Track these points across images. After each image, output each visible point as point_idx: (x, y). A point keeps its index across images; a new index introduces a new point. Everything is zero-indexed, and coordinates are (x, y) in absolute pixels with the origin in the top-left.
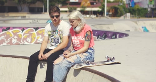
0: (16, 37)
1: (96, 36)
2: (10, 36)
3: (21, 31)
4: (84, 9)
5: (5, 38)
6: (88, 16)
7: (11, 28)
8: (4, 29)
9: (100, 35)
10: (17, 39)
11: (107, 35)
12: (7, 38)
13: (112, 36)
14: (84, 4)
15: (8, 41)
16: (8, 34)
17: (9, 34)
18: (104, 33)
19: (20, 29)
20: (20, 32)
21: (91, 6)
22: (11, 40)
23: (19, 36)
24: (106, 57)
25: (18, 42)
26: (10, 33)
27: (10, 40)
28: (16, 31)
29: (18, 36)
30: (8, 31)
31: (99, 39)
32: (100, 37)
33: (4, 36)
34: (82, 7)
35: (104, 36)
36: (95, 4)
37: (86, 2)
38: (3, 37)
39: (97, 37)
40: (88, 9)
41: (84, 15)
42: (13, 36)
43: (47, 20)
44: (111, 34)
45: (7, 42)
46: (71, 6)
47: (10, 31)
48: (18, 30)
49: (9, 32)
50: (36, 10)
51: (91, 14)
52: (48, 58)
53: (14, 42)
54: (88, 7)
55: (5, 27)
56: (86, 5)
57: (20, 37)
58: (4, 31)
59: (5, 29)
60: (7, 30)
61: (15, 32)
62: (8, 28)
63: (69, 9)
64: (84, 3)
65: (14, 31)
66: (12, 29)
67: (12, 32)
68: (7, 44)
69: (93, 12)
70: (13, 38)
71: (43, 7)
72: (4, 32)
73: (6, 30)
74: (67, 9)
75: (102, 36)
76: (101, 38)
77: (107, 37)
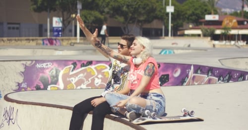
0: (100, 76)
1: (217, 77)
2: (92, 74)
3: (109, 68)
4: (228, 32)
5: (85, 77)
6: (233, 42)
7: (93, 63)
8: (83, 64)
9: (222, 76)
10: (101, 78)
11: (232, 76)
12: (87, 77)
13: (239, 77)
14: (228, 24)
15: (89, 81)
16: (89, 71)
17: (91, 72)
18: (227, 72)
19: (106, 64)
20: (106, 68)
21: (239, 27)
22: (93, 80)
23: (105, 74)
24: (183, 111)
25: (102, 83)
26: (92, 70)
27: (91, 80)
28: (101, 67)
29: (103, 74)
30: (90, 66)
31: (220, 81)
32: (222, 78)
33: (84, 74)
34: (225, 29)
35: (227, 78)
36: (246, 23)
37: (231, 21)
38: (81, 75)
39: (217, 79)
40: (233, 32)
41: (227, 41)
42: (96, 74)
43: (161, 50)
44: (238, 74)
45: (86, 83)
46: (206, 27)
47: (93, 67)
48: (104, 66)
49: (90, 68)
50: (153, 33)
51: (239, 40)
52: (98, 106)
53: (97, 84)
54: (234, 28)
55: (85, 61)
56: (231, 25)
57: (107, 77)
58: (84, 66)
59: (85, 63)
60: (88, 65)
61: (99, 69)
62: (90, 63)
63: (202, 31)
64: (228, 22)
65: (98, 66)
66: (95, 64)
67: (95, 68)
68: (87, 86)
69: (241, 36)
70: (97, 77)
71: (163, 28)
72: (83, 68)
73: (86, 66)
74: (199, 32)
75: (225, 77)
76: (223, 81)
77: (232, 79)
